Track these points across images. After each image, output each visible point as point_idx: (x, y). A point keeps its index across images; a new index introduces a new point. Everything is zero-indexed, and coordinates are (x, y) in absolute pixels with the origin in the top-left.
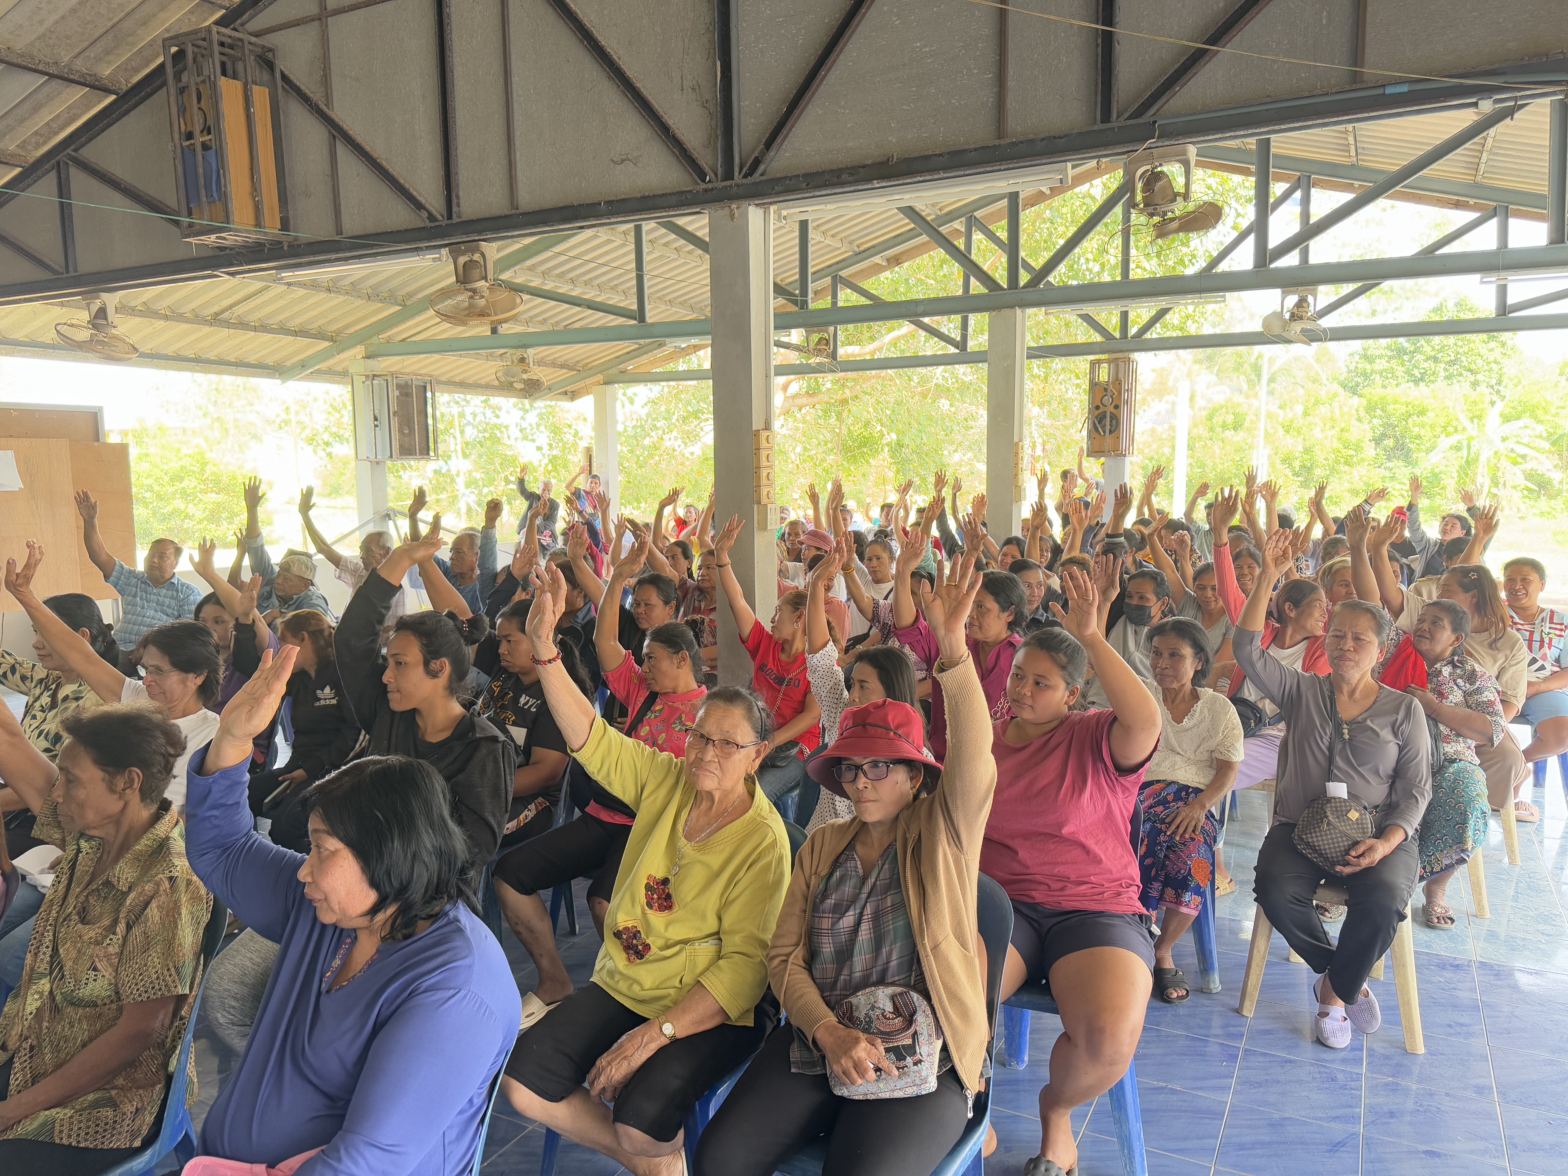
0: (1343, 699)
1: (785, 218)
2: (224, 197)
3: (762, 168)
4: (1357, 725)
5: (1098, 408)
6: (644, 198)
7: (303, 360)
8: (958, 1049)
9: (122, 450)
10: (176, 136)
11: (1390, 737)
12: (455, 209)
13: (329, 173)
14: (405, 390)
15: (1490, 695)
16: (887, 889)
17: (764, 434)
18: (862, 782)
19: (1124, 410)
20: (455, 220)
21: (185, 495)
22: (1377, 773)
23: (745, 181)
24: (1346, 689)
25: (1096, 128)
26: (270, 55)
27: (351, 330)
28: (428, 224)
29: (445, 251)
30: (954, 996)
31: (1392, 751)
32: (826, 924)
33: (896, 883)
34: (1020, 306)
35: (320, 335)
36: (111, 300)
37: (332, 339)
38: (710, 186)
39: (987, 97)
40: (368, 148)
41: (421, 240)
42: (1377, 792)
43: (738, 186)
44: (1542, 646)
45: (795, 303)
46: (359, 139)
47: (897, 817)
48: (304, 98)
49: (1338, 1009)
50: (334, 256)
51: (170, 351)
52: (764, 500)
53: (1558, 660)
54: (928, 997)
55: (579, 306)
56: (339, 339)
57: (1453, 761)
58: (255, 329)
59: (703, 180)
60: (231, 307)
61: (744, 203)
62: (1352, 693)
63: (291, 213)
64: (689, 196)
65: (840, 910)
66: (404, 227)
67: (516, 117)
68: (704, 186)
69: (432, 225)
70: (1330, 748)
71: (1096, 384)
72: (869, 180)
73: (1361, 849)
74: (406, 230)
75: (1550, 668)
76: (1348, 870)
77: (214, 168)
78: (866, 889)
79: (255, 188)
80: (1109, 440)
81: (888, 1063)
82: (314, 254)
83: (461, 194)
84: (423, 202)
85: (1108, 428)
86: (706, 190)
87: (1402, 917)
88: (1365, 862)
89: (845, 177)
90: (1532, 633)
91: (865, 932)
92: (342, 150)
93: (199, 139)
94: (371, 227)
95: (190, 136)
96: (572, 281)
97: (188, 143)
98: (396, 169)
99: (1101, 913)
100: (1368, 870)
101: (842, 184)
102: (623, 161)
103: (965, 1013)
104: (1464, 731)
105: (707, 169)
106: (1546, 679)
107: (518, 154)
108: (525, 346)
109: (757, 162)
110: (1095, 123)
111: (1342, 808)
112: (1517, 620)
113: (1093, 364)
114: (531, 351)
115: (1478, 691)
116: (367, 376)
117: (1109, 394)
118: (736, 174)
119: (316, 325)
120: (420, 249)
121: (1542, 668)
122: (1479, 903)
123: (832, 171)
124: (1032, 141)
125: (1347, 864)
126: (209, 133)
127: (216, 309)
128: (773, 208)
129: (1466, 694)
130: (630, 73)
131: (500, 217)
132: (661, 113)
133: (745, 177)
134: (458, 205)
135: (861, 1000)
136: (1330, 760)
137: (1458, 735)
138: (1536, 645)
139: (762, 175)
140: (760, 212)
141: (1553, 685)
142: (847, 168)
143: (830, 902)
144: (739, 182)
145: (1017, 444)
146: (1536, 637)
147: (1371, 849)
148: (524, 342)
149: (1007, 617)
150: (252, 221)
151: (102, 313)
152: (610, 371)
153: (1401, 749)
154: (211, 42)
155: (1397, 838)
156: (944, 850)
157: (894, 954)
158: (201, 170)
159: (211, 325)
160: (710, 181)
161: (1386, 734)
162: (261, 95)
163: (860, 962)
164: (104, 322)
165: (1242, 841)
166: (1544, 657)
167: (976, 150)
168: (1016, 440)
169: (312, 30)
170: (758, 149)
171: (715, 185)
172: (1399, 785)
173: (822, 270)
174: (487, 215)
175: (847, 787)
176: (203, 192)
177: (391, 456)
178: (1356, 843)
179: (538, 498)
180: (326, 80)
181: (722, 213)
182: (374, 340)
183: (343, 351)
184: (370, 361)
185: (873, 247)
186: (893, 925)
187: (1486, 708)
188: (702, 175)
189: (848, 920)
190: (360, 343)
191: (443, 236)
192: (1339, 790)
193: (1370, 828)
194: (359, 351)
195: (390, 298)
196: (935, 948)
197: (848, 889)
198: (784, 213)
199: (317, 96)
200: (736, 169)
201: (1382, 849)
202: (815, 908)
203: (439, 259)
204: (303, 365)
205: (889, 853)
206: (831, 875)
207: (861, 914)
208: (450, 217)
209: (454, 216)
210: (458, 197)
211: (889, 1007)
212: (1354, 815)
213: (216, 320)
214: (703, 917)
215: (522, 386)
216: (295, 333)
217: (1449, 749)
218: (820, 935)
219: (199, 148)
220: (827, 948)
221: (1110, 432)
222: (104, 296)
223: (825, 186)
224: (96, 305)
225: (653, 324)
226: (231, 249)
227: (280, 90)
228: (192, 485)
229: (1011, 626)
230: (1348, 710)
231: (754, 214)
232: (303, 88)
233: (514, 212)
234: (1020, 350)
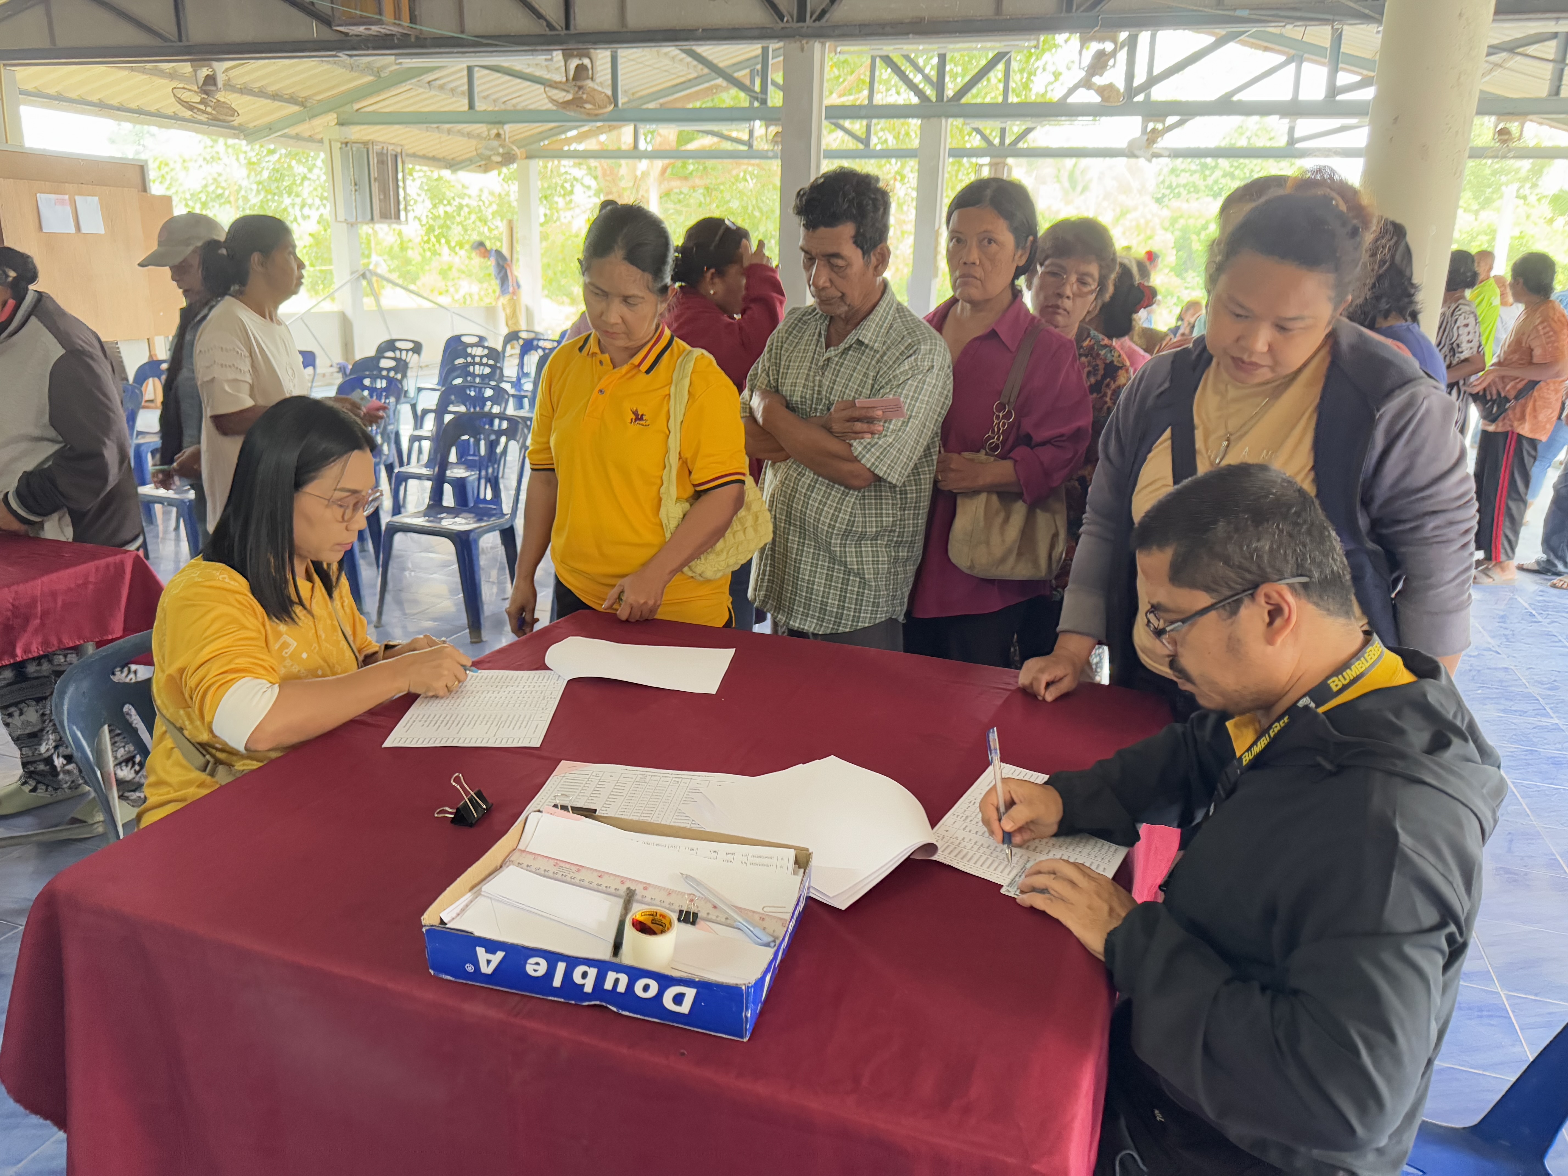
3: (827, 16)
7: (268, 123)
9: (168, 201)
14: (382, 158)
20: (570, 30)
23: (812, 25)
27: (321, 97)
28: (547, 31)
29: (559, 54)
34: (944, 117)
35: (293, 100)
36: (221, 68)
38: (787, 25)
41: (540, 44)
43: (808, 27)
50: (455, 50)
56: (309, 105)
58: (238, 92)
59: (782, 20)
61: (810, 41)
63: (418, 10)
64: (770, 30)
66: (524, 33)
68: (781, 25)
69: (552, 33)
72: (907, 34)
74: (527, 35)
82: (435, 46)
83: (577, 12)
84: (543, 12)
86: (782, 28)
89: (888, 29)
94: (492, 29)
101: (887, 34)
105: (785, 13)
108: (502, 123)
109: (824, 11)
110: (1060, 11)
114: (507, 128)
118: (807, 19)
119: (290, 91)
120: (537, 50)
123: (879, 24)
124: (1019, 18)
133: (814, 21)
134: (573, 21)
139: (826, 22)
140: (821, 47)
142: (890, 23)
144: (808, 25)
151: (211, 79)
152: (533, 146)
160: (787, 21)
164: (212, 88)
167: (981, 20)
171: (790, 25)
174: (600, 30)
177: (372, 220)
181: (794, 45)
182: (347, 108)
183: (315, 116)
184: (343, 128)
188: (781, 18)
190: (331, 110)
194: (332, 118)
198: (838, 49)
200: (808, 16)
203: (551, 59)
204: (270, 129)
208: (567, 27)
209: (572, 27)
210: (575, 15)
215: (500, 159)
216: (272, 97)
222: (214, 64)
223: (873, 34)
224: (206, 72)
225: (623, 108)
226: (359, 36)
231: (818, 49)
233: (623, 28)
234: (944, 152)
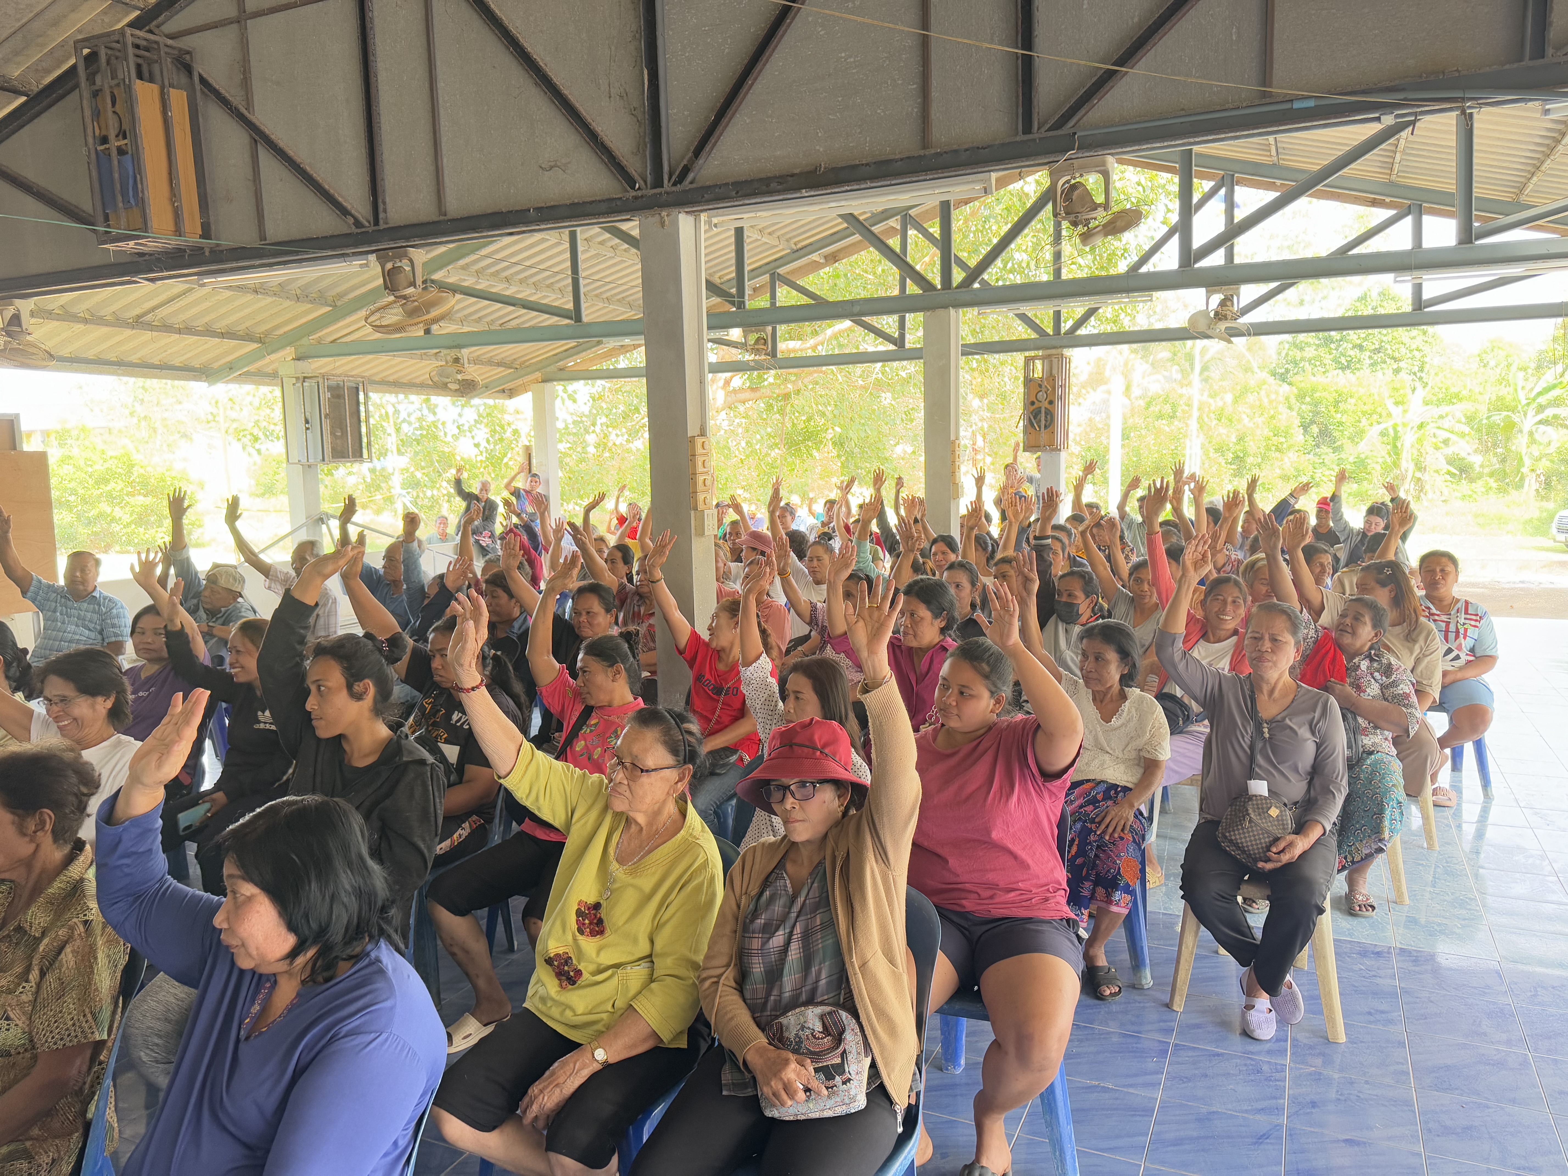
0: (1263, 699)
1: (715, 226)
2: (142, 204)
3: (691, 176)
4: (1277, 724)
5: (1033, 403)
6: (573, 204)
7: (230, 362)
8: (886, 1065)
9: (40, 459)
10: (90, 140)
11: (1308, 735)
12: (381, 215)
13: (251, 178)
14: (336, 392)
15: (1406, 688)
16: (816, 908)
17: (699, 441)
18: (790, 802)
19: (1059, 405)
20: (382, 226)
21: (111, 498)
22: (1296, 770)
23: (674, 189)
24: (1266, 689)
25: (1018, 139)
26: (188, 57)
27: (281, 331)
28: (354, 230)
29: (372, 257)
30: (882, 1014)
31: (1310, 749)
32: (756, 944)
33: (825, 902)
34: (954, 306)
35: (248, 337)
36: (25, 306)
37: (260, 341)
38: (639, 193)
39: (912, 107)
40: (291, 153)
41: (347, 246)
42: (1297, 789)
43: (668, 193)
44: (1457, 637)
45: (733, 303)
46: (281, 144)
47: (825, 836)
48: (224, 102)
49: (1263, 1001)
50: (258, 262)
51: (90, 354)
52: (701, 506)
53: (1472, 650)
54: (856, 1015)
55: (514, 305)
56: (267, 340)
57: (1371, 753)
58: (179, 331)
59: (633, 188)
60: (153, 309)
61: (674, 211)
62: (1271, 692)
63: (212, 219)
64: (619, 203)
65: (769, 930)
66: (330, 233)
67: (442, 123)
68: (633, 193)
69: (359, 231)
70: (1252, 747)
71: (1031, 380)
72: (799, 189)
73: (1282, 845)
74: (332, 237)
75: (1464, 658)
76: (1269, 866)
77: (131, 173)
78: (796, 908)
79: (174, 193)
80: (1044, 435)
81: (817, 1083)
82: (237, 260)
83: (387, 200)
84: (349, 207)
85: (1043, 423)
86: (636, 198)
87: (1321, 911)
88: (1285, 858)
89: (774, 185)
90: (1448, 624)
91: (795, 952)
92: (264, 155)
93: (115, 143)
94: (296, 233)
95: (104, 140)
96: (507, 279)
97: (102, 147)
98: (321, 174)
99: (1029, 920)
100: (1289, 865)
101: (771, 193)
102: (551, 168)
103: (893, 1030)
104: (1382, 724)
105: (637, 177)
106: (1461, 668)
107: (445, 160)
108: (460, 347)
109: (686, 170)
110: (1017, 134)
111: (1263, 804)
112: (1434, 611)
113: (1028, 361)
114: (465, 352)
115: (1394, 684)
116: (297, 378)
117: (1044, 390)
118: (666, 181)
119: (243, 326)
120: (347, 255)
121: (1457, 657)
122: (1398, 889)
123: (761, 180)
124: (956, 151)
125: (1268, 860)
126: (125, 137)
127: (138, 311)
128: (703, 216)
129: (1383, 687)
130: (557, 80)
131: (428, 223)
132: (589, 120)
133: (674, 184)
134: (385, 211)
135: (791, 1020)
136: (1252, 758)
137: (1376, 727)
138: (1452, 636)
139: (691, 183)
140: (690, 219)
141: (1468, 673)
142: (775, 177)
143: (760, 922)
144: (668, 189)
145: (953, 442)
146: (1452, 628)
147: (1291, 845)
148: (457, 343)
149: (939, 623)
150: (172, 227)
151: (16, 319)
152: (548, 369)
153: (1318, 746)
154: (125, 45)
155: (1315, 834)
156: (871, 868)
157: (824, 974)
158: (116, 176)
159: (133, 328)
160: (639, 188)
161: (1304, 732)
162: (178, 99)
163: (789, 981)
164: (18, 329)
165: (1174, 833)
166: (1459, 648)
167: (902, 160)
168: (952, 438)
169: (232, 32)
170: (687, 157)
171: (644, 192)
172: (1317, 782)
173: (760, 267)
174: (415, 221)
175: (775, 807)
176: (119, 198)
177: (323, 460)
178: (1277, 840)
179: (477, 498)
180: (246, 83)
181: (652, 220)
182: (304, 341)
183: (273, 352)
184: (300, 363)
185: (811, 244)
186: (822, 944)
187: (1402, 700)
188: (631, 182)
189: (778, 940)
190: (289, 344)
191: (369, 243)
192: (1259, 787)
193: (1290, 824)
194: (289, 352)
195: (320, 299)
196: (864, 965)
197: (778, 908)
198: (715, 220)
199: (237, 100)
200: (666, 177)
201: (1302, 844)
202: (745, 929)
203: (367, 265)
204: (231, 367)
205: (819, 872)
206: (761, 894)
207: (791, 934)
208: (376, 223)
209: (381, 222)
210: (384, 203)
211: (818, 1027)
212: (1274, 812)
213: (138, 323)
214: (635, 941)
215: (457, 387)
216: (222, 335)
217: (1367, 741)
218: (750, 955)
219: (114, 153)
220: (757, 968)
221: (1046, 427)
222: (18, 302)
223: (754, 194)
224: (9, 312)
225: (589, 324)
226: (151, 255)
227: (198, 94)
228: (119, 488)
229: (943, 631)
230: (1268, 709)
231: (685, 222)
232: (223, 91)
233: (442, 218)
234: (955, 350)
